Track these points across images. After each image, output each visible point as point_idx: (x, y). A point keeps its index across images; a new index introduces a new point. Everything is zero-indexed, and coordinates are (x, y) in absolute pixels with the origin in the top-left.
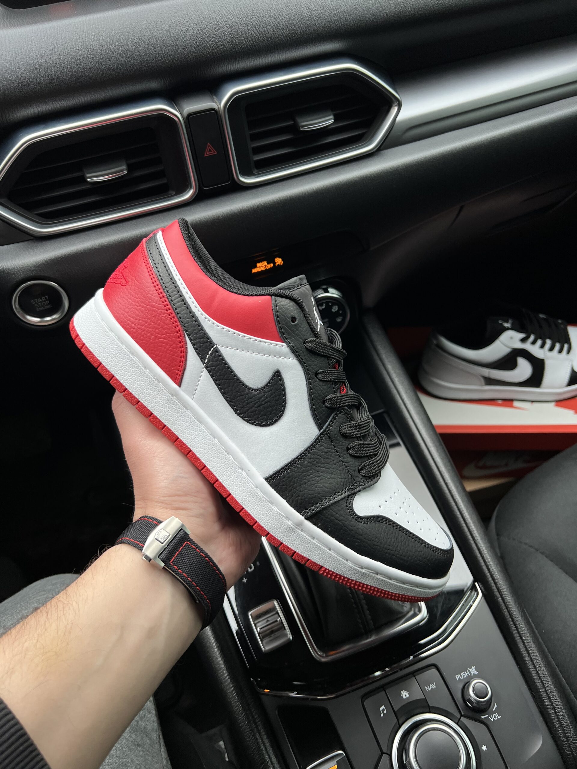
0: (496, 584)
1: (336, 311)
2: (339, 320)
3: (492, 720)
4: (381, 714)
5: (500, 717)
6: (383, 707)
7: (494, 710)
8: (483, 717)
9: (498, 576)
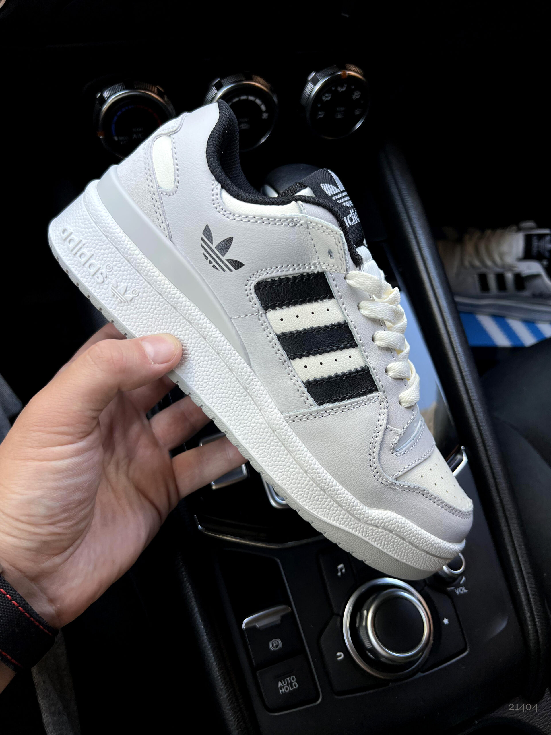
0: (486, 451)
1: (357, 99)
2: (357, 112)
3: (458, 593)
4: (338, 572)
5: (466, 591)
6: (341, 566)
7: (462, 582)
8: (449, 589)
9: (490, 442)
